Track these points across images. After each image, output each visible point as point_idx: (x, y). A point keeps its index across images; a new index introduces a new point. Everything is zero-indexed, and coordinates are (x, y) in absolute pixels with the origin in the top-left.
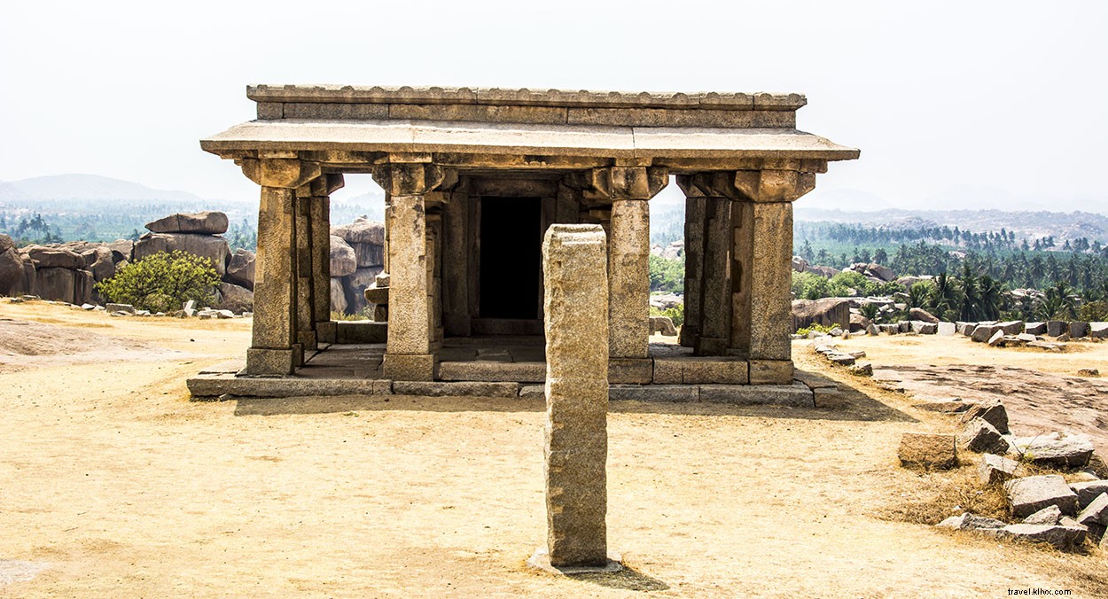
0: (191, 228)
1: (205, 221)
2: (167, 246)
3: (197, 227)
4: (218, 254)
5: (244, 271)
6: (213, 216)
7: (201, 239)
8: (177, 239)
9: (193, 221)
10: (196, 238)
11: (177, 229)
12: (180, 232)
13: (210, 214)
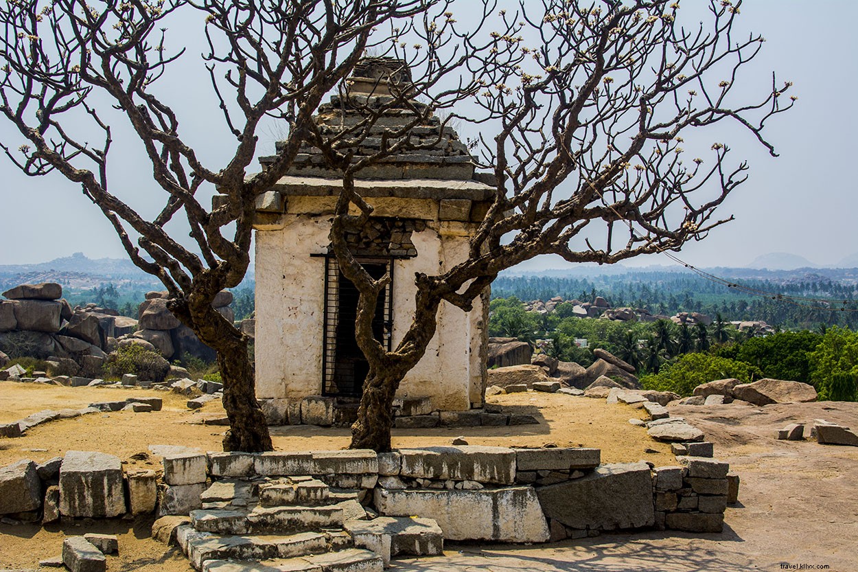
0: (31, 296)
1: (41, 289)
2: (14, 309)
3: (36, 295)
4: (51, 314)
5: (79, 327)
6: (48, 286)
7: (39, 303)
8: (22, 304)
9: (33, 290)
10: (35, 302)
11: (22, 296)
12: (24, 299)
13: (46, 285)
